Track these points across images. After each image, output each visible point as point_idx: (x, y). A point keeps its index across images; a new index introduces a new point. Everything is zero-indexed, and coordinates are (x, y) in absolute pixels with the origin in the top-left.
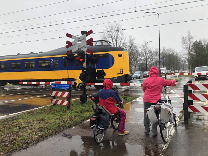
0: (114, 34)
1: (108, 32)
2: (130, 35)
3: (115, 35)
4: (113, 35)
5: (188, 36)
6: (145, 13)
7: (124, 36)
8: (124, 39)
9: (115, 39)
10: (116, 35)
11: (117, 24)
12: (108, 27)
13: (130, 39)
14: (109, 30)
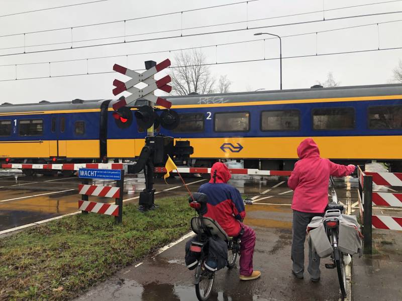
0: (191, 73)
1: (181, 68)
2: (222, 76)
3: (194, 75)
4: (189, 75)
5: (328, 81)
6: (255, 35)
7: (211, 76)
8: (211, 83)
9: (193, 81)
10: (196, 74)
11: (198, 55)
12: (180, 58)
13: (222, 84)
14: (182, 64)
